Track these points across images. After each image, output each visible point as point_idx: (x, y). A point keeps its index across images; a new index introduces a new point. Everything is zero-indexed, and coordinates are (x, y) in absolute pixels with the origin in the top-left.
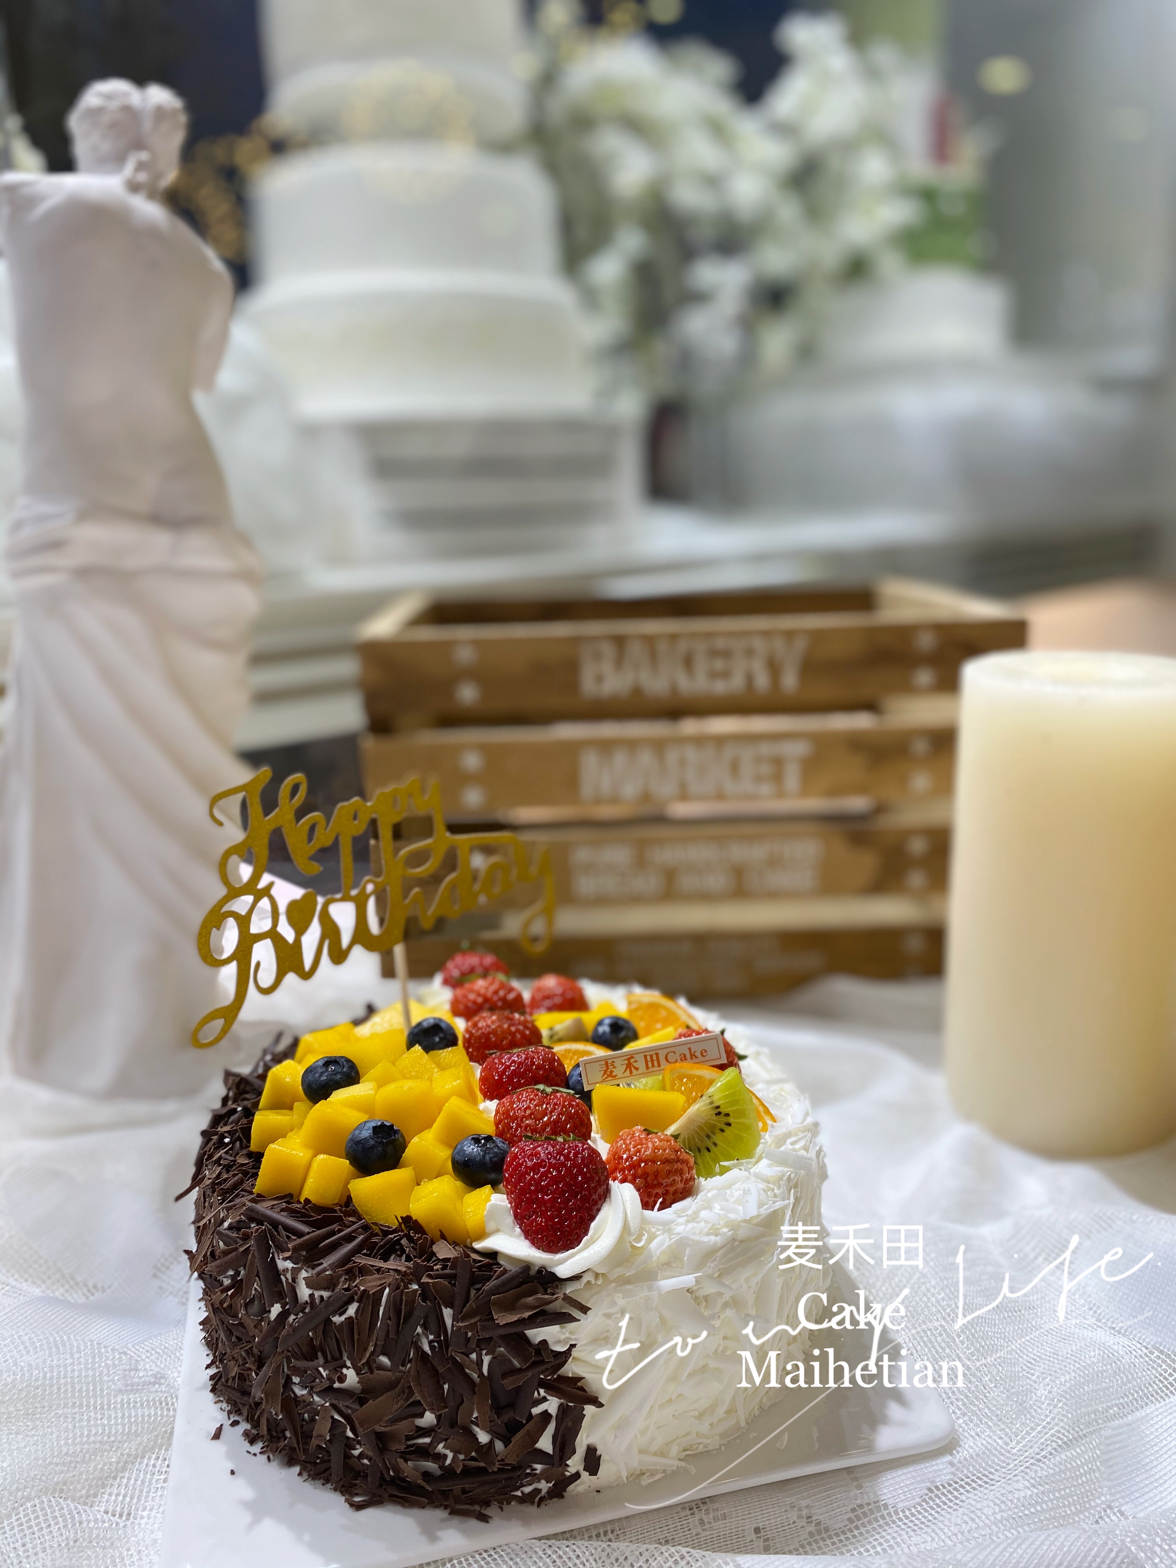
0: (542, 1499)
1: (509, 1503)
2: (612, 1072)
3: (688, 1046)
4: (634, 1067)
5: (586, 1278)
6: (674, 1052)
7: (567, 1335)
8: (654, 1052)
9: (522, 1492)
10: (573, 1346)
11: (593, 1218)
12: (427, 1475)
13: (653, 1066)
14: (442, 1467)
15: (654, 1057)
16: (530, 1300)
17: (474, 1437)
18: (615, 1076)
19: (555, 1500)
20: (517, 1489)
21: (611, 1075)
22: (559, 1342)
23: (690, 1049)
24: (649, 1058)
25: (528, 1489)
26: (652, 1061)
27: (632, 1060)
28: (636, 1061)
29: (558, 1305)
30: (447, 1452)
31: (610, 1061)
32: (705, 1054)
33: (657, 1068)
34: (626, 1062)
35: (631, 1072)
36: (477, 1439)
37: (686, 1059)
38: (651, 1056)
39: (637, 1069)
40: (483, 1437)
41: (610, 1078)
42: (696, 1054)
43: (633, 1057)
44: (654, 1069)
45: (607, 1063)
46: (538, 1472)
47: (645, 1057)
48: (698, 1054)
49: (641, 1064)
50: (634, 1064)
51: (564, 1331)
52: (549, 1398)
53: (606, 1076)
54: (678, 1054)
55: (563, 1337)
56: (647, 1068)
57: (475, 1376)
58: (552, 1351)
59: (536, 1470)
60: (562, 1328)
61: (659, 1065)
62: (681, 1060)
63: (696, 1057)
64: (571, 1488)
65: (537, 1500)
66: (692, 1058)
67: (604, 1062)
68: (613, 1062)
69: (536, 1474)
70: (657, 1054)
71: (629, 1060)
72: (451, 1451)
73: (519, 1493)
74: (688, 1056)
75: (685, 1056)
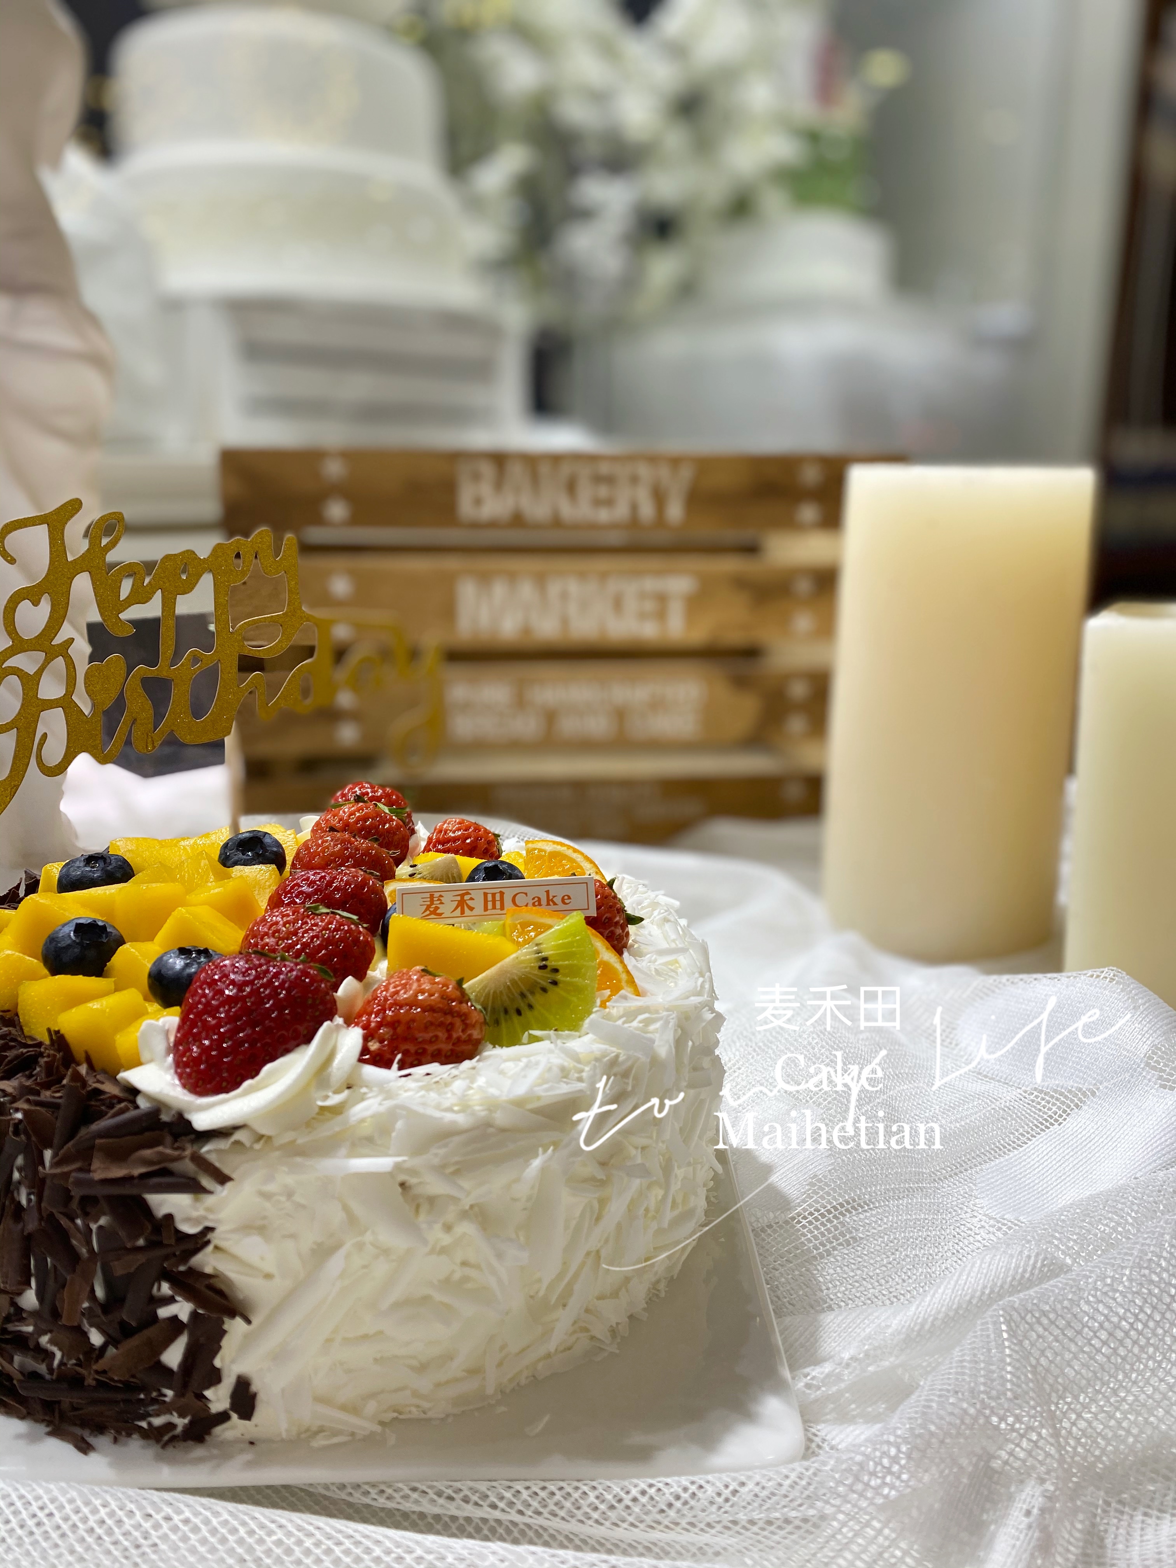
0: (174, 1438)
1: (129, 1435)
2: (437, 908)
3: (547, 888)
4: (467, 905)
5: (238, 1136)
6: (526, 894)
7: (201, 1212)
8: (498, 890)
9: (150, 1424)
10: (209, 1230)
11: (273, 1059)
12: (35, 1376)
13: (494, 907)
14: (50, 1370)
15: (498, 897)
16: (147, 1153)
17: (85, 1336)
18: (441, 914)
19: (190, 1443)
20: (143, 1417)
21: (434, 912)
22: (188, 1220)
23: (548, 892)
24: (490, 897)
25: (158, 1421)
26: (494, 901)
27: (466, 897)
28: (472, 899)
29: (187, 1166)
30: (55, 1349)
31: (437, 895)
32: (567, 901)
33: (499, 912)
34: (459, 898)
35: (463, 912)
36: (89, 1339)
37: (540, 905)
38: (494, 895)
39: (471, 909)
40: (96, 1338)
41: (433, 916)
42: (554, 899)
43: (468, 894)
44: (494, 911)
45: (432, 897)
46: (167, 1399)
47: (486, 895)
48: (558, 900)
49: (478, 903)
50: (470, 903)
51: (198, 1204)
52: (178, 1298)
53: (428, 912)
54: (530, 896)
55: (195, 1214)
56: (486, 909)
57: (84, 1251)
58: (177, 1231)
59: (165, 1396)
60: (197, 1200)
61: (502, 908)
62: (534, 904)
63: (555, 904)
64: (218, 1430)
65: (166, 1438)
66: (548, 904)
67: (428, 895)
68: (441, 896)
69: (164, 1402)
70: (502, 894)
71: (462, 896)
72: (60, 1349)
73: (144, 1424)
74: (544, 901)
75: (539, 899)
